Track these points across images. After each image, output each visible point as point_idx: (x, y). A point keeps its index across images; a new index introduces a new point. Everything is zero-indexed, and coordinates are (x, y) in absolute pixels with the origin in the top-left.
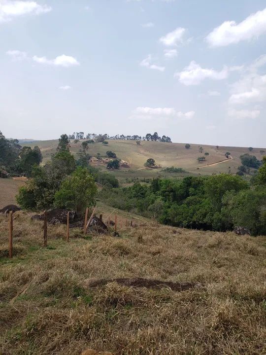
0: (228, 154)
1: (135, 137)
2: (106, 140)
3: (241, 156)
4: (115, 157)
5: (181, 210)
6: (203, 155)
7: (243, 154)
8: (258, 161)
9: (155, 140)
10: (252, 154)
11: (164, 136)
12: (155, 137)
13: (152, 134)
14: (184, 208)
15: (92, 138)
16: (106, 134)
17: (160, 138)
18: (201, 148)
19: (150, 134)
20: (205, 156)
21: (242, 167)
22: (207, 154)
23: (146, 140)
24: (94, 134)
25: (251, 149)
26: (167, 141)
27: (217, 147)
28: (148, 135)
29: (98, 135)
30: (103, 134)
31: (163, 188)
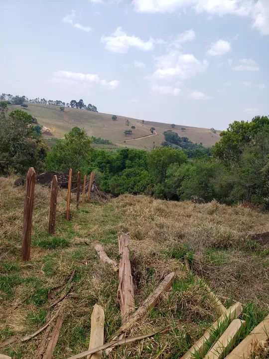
0: (153, 129)
1: (58, 102)
2: (24, 103)
3: (165, 132)
4: (36, 123)
5: (121, 181)
6: (129, 128)
7: (166, 130)
8: (180, 138)
9: (81, 108)
10: (174, 131)
11: (90, 105)
12: (80, 104)
13: (78, 101)
14: (124, 179)
15: (7, 99)
16: (24, 96)
17: (85, 106)
18: (128, 121)
19: (75, 101)
20: (131, 129)
21: (165, 143)
22: (133, 127)
23: (70, 106)
24: (9, 95)
25: (173, 126)
26: (93, 110)
27: (143, 121)
28: (72, 101)
29: (14, 96)
30: (21, 96)
31: (99, 159)
